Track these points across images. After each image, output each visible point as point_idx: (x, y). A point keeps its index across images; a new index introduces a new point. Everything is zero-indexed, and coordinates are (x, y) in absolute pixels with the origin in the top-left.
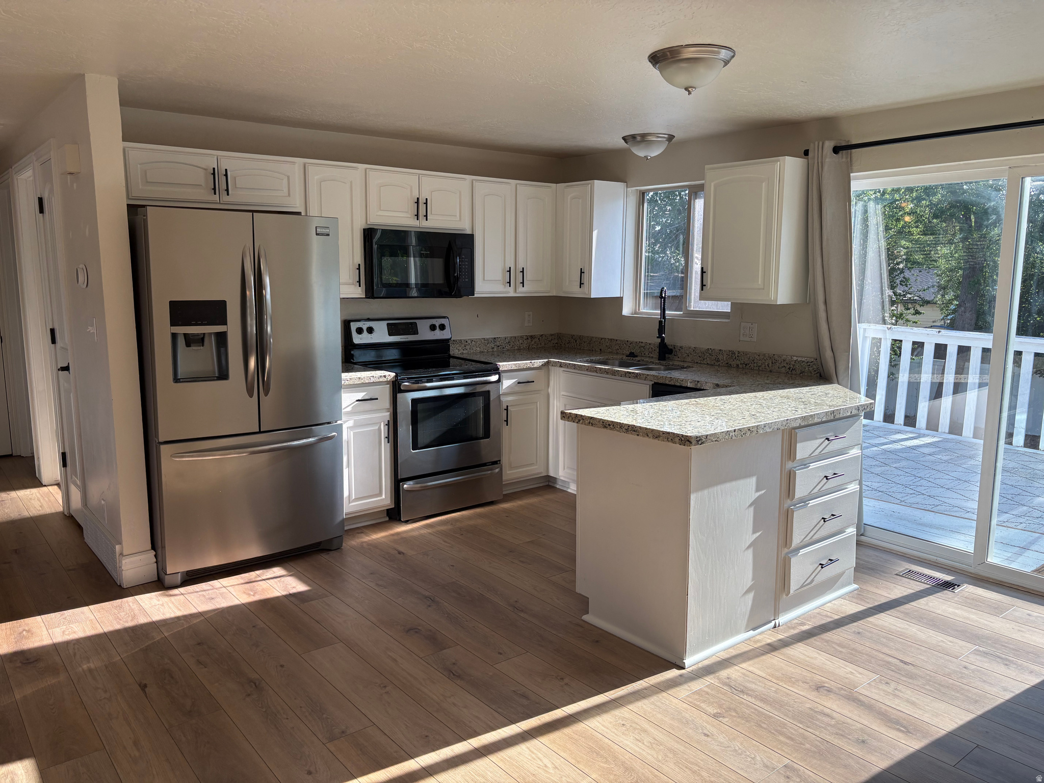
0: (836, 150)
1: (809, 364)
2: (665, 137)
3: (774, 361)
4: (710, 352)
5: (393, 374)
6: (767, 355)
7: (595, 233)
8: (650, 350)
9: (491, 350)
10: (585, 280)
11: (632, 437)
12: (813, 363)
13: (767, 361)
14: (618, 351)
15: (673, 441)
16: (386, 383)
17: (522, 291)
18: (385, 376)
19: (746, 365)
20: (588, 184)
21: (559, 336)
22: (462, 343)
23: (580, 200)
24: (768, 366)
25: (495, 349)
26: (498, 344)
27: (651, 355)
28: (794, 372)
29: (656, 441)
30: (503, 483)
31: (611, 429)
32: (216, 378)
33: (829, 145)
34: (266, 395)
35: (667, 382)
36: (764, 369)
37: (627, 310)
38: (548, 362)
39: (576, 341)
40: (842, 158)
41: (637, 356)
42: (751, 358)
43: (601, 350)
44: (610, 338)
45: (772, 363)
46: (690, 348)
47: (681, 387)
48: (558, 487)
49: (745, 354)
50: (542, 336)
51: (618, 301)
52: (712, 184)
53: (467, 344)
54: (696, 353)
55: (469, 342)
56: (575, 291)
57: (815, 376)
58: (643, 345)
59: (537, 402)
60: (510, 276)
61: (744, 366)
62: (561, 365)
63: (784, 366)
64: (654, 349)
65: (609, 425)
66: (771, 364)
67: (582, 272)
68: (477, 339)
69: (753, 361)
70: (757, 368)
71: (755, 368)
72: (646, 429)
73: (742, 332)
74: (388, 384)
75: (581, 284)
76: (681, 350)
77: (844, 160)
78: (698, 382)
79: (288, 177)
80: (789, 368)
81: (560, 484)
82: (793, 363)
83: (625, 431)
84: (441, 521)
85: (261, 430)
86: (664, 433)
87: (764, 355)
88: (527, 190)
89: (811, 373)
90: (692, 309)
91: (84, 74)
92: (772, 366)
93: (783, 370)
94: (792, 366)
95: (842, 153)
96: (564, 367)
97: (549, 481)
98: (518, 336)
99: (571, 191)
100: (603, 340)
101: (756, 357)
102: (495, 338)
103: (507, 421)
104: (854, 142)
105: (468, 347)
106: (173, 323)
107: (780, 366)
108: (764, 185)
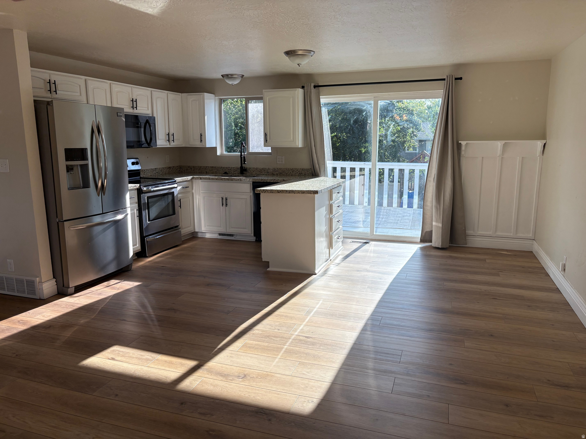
0: (315, 87)
1: (307, 171)
2: (241, 76)
3: (293, 171)
4: (264, 169)
5: (139, 185)
7: (206, 117)
8: (234, 170)
9: (155, 175)
10: (203, 139)
11: (293, 194)
12: (310, 169)
13: (290, 171)
14: (217, 172)
15: (310, 193)
16: (134, 190)
17: (173, 145)
18: (136, 186)
20: (202, 94)
21: (180, 167)
22: (143, 171)
23: (197, 102)
25: (156, 174)
26: (157, 171)
27: (235, 173)
28: (302, 175)
29: (303, 194)
30: (182, 235)
31: (282, 193)
32: (82, 188)
33: (313, 85)
34: (104, 195)
35: (260, 181)
37: (219, 153)
38: (193, 178)
39: (191, 169)
40: (316, 90)
41: (228, 174)
43: (206, 172)
44: (211, 166)
46: (254, 168)
47: (269, 183)
48: (199, 236)
49: (281, 169)
50: (173, 167)
51: (215, 148)
52: (267, 98)
53: (145, 171)
54: (257, 170)
55: (146, 170)
56: (197, 144)
57: (311, 175)
58: (230, 168)
59: (189, 197)
60: (169, 137)
62: (201, 179)
64: (236, 170)
65: (281, 191)
66: (292, 172)
67: (201, 135)
68: (148, 169)
69: (284, 171)
71: (285, 174)
72: (298, 190)
73: (278, 160)
74: (135, 190)
75: (201, 141)
76: (250, 170)
77: (317, 91)
78: (275, 179)
79: (80, 86)
80: (300, 173)
81: (200, 235)
82: (301, 171)
83: (288, 193)
84: (163, 254)
85: (103, 212)
86: (306, 191)
87: (289, 169)
88: (172, 95)
89: (309, 174)
90: (250, 151)
91: (12, 30)
93: (297, 174)
94: (301, 172)
96: (203, 179)
97: (193, 235)
98: (165, 167)
99: (192, 98)
100: (207, 167)
102: (156, 169)
103: (180, 206)
104: (320, 84)
105: (145, 173)
106: (67, 159)
107: (296, 173)
108: (291, 99)
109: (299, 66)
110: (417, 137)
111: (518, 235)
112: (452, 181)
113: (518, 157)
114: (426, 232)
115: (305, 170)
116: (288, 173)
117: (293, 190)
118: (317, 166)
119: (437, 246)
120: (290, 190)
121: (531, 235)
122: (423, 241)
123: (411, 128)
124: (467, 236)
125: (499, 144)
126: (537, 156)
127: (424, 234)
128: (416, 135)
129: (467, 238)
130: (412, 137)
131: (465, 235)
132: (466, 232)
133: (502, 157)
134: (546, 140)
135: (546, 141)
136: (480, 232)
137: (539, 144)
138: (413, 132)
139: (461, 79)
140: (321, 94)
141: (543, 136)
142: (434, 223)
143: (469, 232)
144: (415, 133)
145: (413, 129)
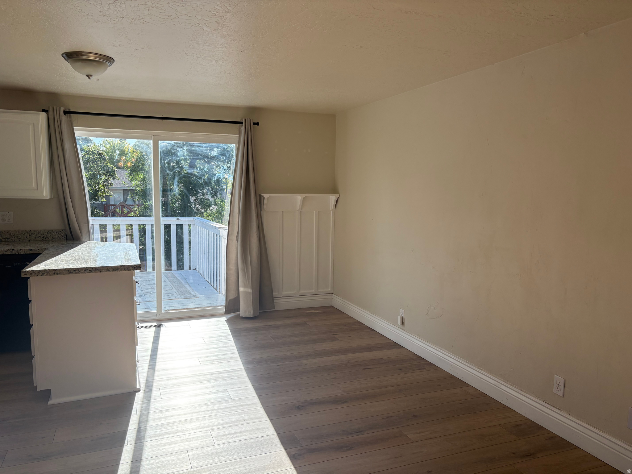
0: (65, 112)
1: (58, 233)
3: (31, 234)
6: (25, 231)
12: (61, 232)
13: (25, 235)
19: (8, 239)
24: (27, 238)
28: (47, 239)
31: (76, 273)
33: (62, 109)
36: (23, 240)
42: (12, 234)
45: (30, 235)
49: (6, 232)
57: (63, 239)
61: (6, 239)
63: (39, 236)
65: (74, 271)
70: (18, 240)
71: (16, 240)
73: (1, 218)
77: (69, 119)
80: (44, 237)
82: (46, 234)
83: (89, 272)
87: (23, 231)
89: (60, 238)
92: (30, 237)
93: (39, 239)
95: (67, 115)
101: (16, 233)
104: (72, 110)
107: (37, 237)
108: (31, 127)
109: (89, 78)
110: (112, 186)
111: (319, 291)
112: (258, 238)
113: (315, 211)
114: (230, 300)
115: (53, 232)
116: (23, 238)
117: (98, 267)
118: (76, 225)
119: (248, 316)
120: (92, 268)
121: (330, 290)
122: (227, 312)
123: (104, 175)
124: (274, 299)
125: (299, 198)
126: (331, 210)
127: (227, 304)
128: (111, 183)
129: (275, 301)
130: (106, 185)
131: (272, 297)
132: (274, 294)
133: (301, 211)
134: (339, 194)
135: (338, 196)
136: (285, 293)
137: (333, 198)
138: (106, 180)
139: (257, 124)
140: (74, 124)
141: (334, 190)
142: (241, 289)
143: (275, 294)
144: (109, 181)
145: (106, 176)
